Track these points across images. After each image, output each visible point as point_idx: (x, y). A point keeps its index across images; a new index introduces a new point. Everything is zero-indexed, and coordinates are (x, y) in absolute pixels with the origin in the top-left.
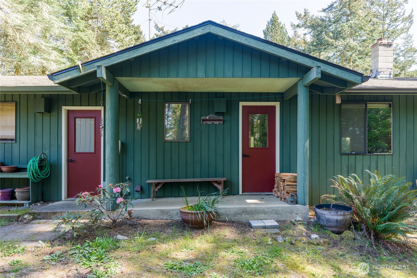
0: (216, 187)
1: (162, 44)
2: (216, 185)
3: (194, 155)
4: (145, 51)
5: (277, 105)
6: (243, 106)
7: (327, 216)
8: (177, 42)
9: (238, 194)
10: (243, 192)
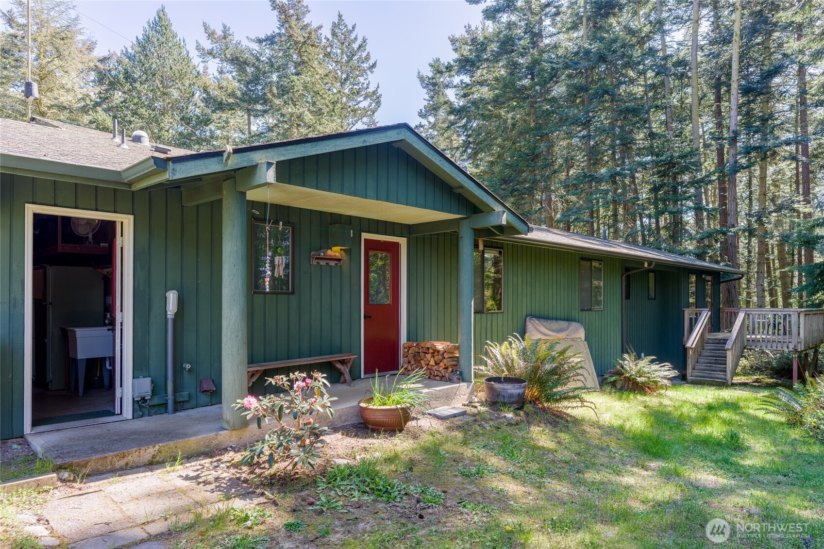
0: (339, 370)
1: (350, 143)
2: (339, 366)
3: (300, 319)
4: (327, 148)
5: (403, 241)
6: (365, 240)
7: (509, 391)
8: (368, 144)
9: (360, 377)
10: (365, 373)
